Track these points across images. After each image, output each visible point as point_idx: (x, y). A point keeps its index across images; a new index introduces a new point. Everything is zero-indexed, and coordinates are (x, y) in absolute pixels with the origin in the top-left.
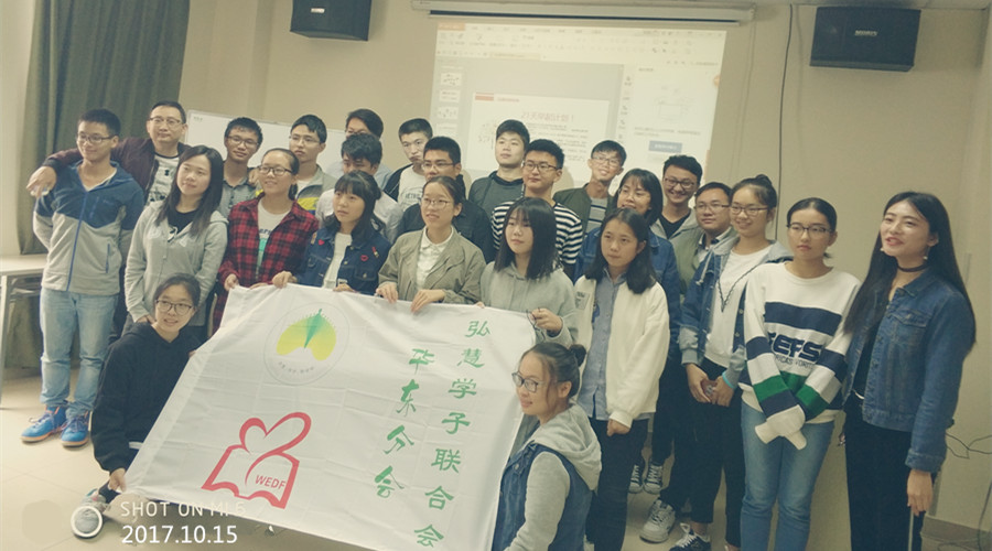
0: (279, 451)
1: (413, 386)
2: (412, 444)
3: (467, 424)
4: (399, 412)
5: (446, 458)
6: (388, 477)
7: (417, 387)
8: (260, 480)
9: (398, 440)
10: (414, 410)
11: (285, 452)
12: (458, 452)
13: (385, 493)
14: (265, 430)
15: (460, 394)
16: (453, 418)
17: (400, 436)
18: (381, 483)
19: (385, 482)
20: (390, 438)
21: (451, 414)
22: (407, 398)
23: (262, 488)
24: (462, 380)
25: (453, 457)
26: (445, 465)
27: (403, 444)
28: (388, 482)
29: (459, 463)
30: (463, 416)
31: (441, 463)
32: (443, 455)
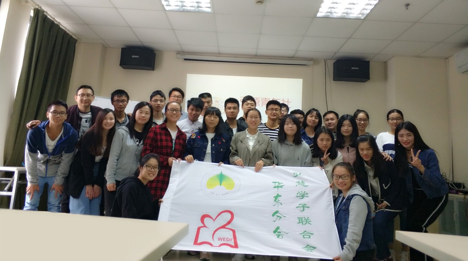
0: (223, 227)
1: (278, 196)
2: (285, 217)
3: (308, 207)
4: (274, 206)
5: (303, 220)
6: (279, 231)
7: (280, 196)
8: (220, 239)
9: (278, 216)
10: (282, 204)
11: (227, 227)
12: (308, 218)
13: (280, 237)
14: (213, 219)
15: (302, 197)
16: (301, 206)
17: (278, 214)
18: (277, 233)
19: (278, 232)
20: (273, 215)
21: (299, 205)
22: (277, 200)
23: (223, 242)
24: (300, 192)
25: (306, 220)
26: (304, 223)
27: (281, 218)
28: (280, 232)
29: (310, 221)
30: (305, 205)
31: (302, 222)
32: (302, 219)
